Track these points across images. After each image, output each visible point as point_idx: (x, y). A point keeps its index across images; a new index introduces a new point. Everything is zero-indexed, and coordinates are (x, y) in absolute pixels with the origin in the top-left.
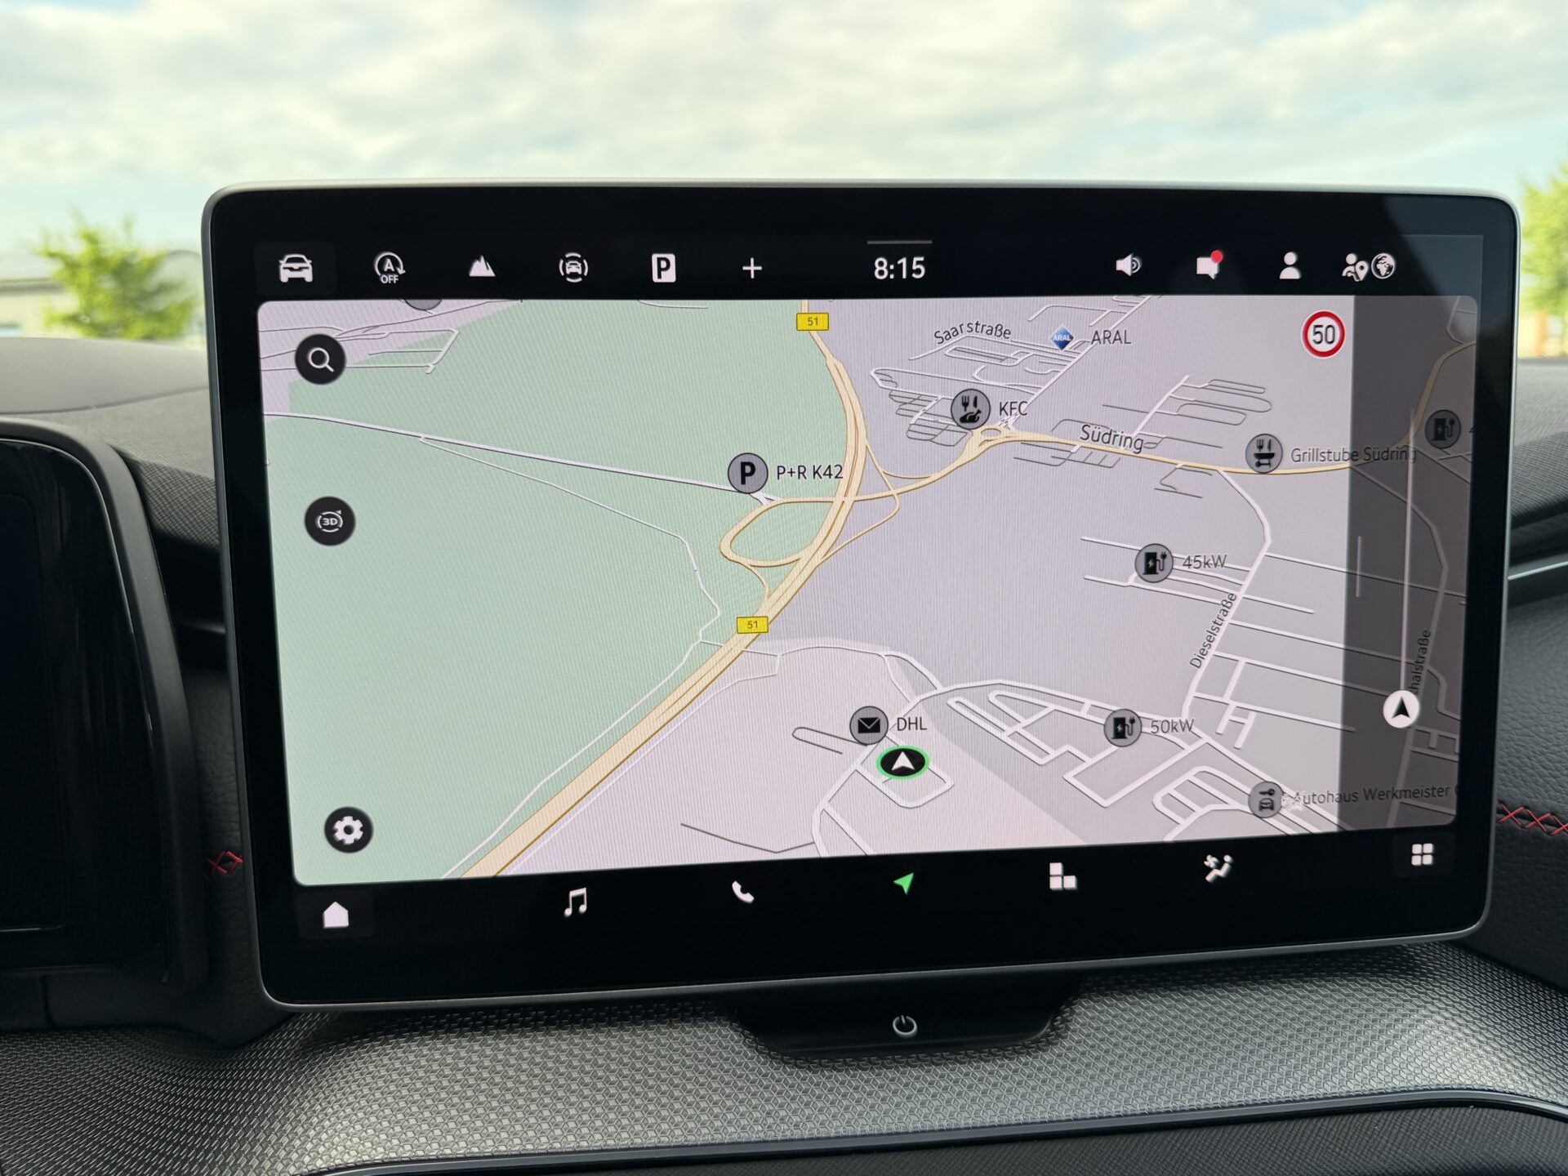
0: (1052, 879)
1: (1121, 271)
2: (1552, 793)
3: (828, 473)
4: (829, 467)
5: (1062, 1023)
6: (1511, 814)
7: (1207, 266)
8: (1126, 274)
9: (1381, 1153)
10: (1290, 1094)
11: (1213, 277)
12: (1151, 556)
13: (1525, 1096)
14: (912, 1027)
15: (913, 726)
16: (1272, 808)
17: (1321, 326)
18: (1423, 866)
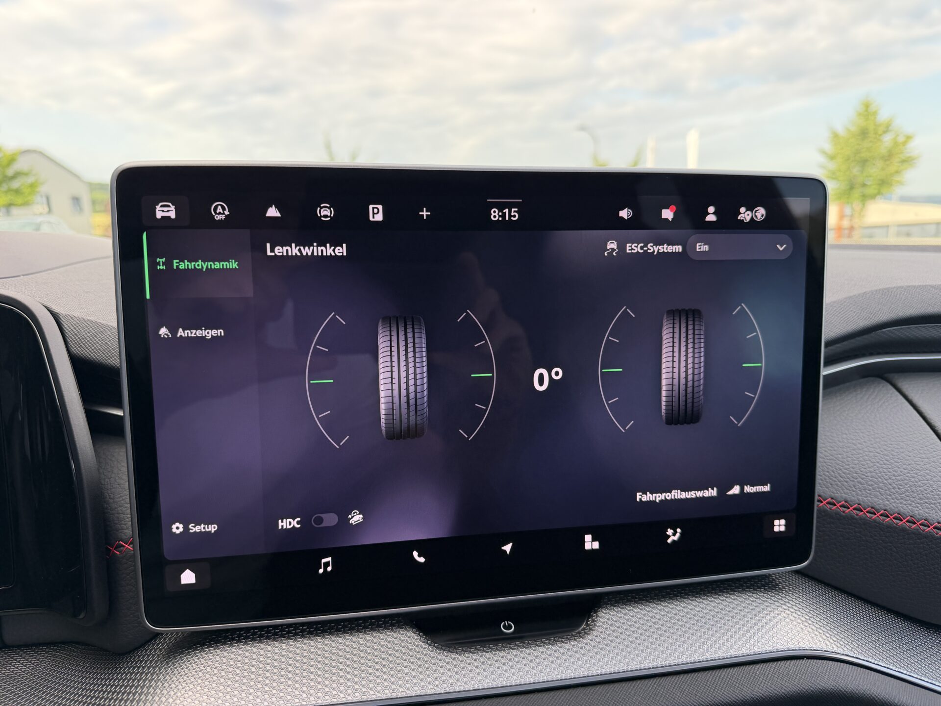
1: (622, 217)
2: (846, 491)
5: (592, 622)
6: (824, 502)
7: (668, 214)
8: (625, 219)
9: (760, 686)
10: (713, 656)
11: (670, 220)
13: (832, 652)
14: (511, 627)
18: (780, 532)
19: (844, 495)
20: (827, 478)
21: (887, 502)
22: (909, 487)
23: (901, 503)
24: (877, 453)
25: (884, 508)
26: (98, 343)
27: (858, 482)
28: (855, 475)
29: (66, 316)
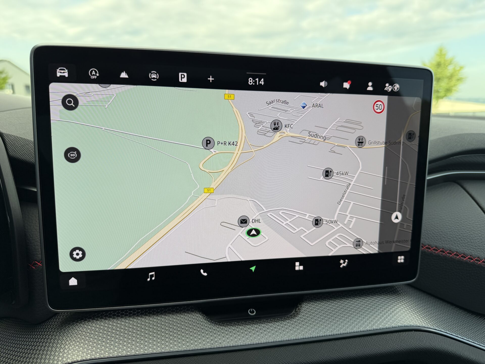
0: (296, 267)
1: (321, 86)
2: (436, 241)
3: (233, 144)
4: (234, 142)
5: (298, 310)
6: (424, 247)
7: (346, 85)
8: (323, 87)
9: (389, 345)
10: (364, 329)
11: (348, 89)
12: (327, 172)
13: (428, 328)
14: (254, 312)
15: (257, 222)
16: (359, 246)
17: (378, 105)
18: (401, 263)
19: (435, 244)
20: (426, 234)
21: (458, 248)
22: (470, 240)
23: (465, 248)
24: (453, 221)
25: (456, 251)
26: (25, 150)
27: (443, 237)
28: (441, 233)
29: (8, 135)
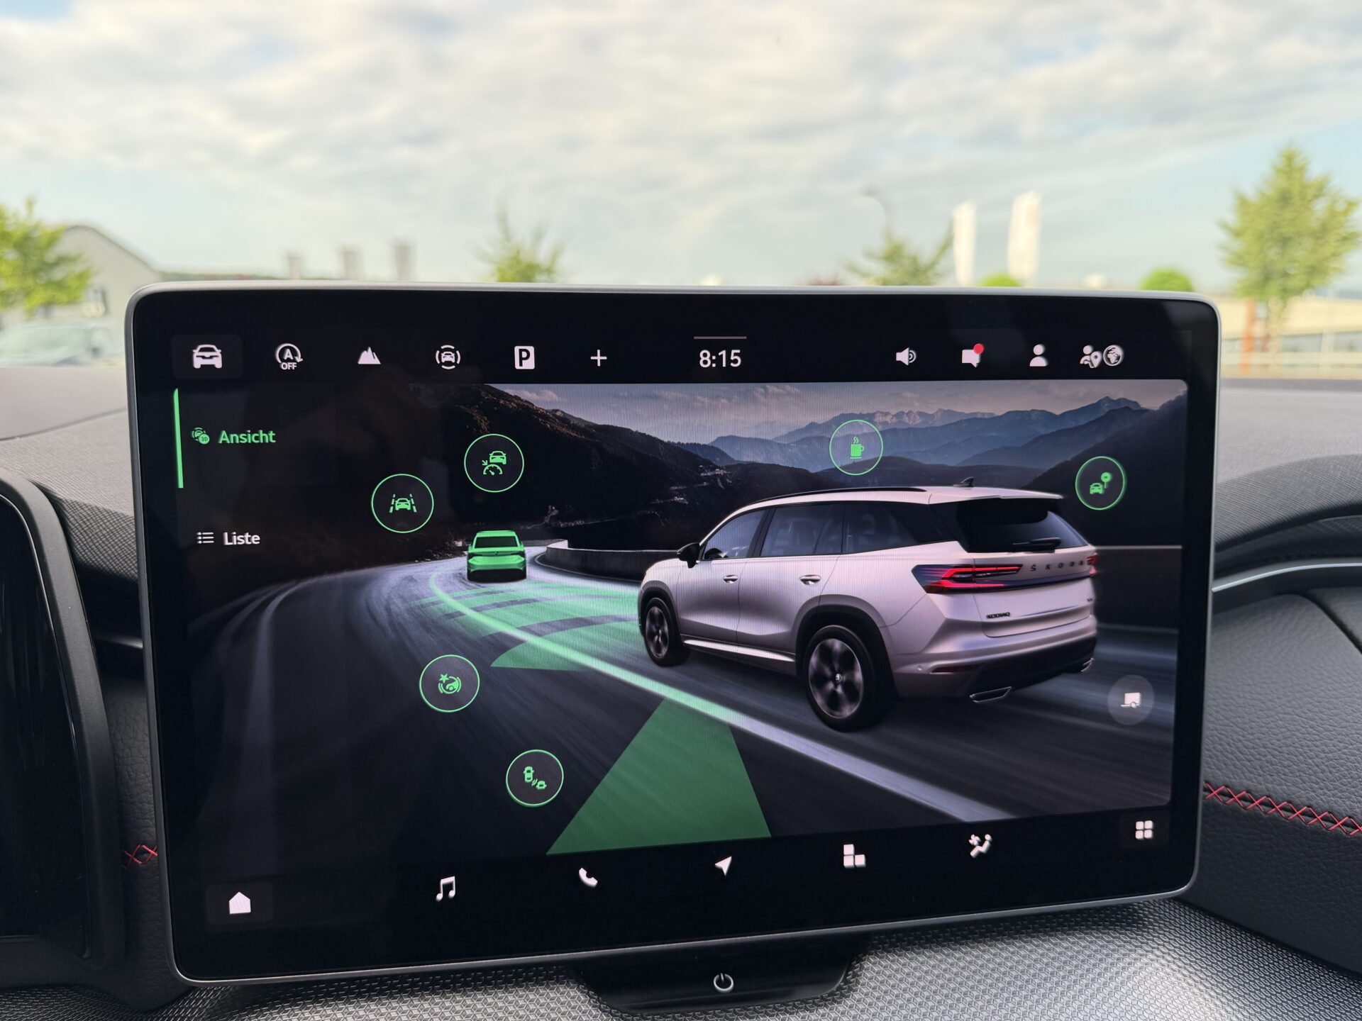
1: (900, 361)
5: (853, 977)
6: (1215, 792)
7: (971, 357)
8: (905, 364)
11: (975, 365)
14: (729, 984)
18: (1145, 840)
19: (1245, 782)
20: (1219, 753)
21: (1312, 794)
22: (1347, 770)
23: (1334, 796)
24: (1297, 715)
25: (1307, 803)
27: (1267, 762)
28: (1263, 749)
